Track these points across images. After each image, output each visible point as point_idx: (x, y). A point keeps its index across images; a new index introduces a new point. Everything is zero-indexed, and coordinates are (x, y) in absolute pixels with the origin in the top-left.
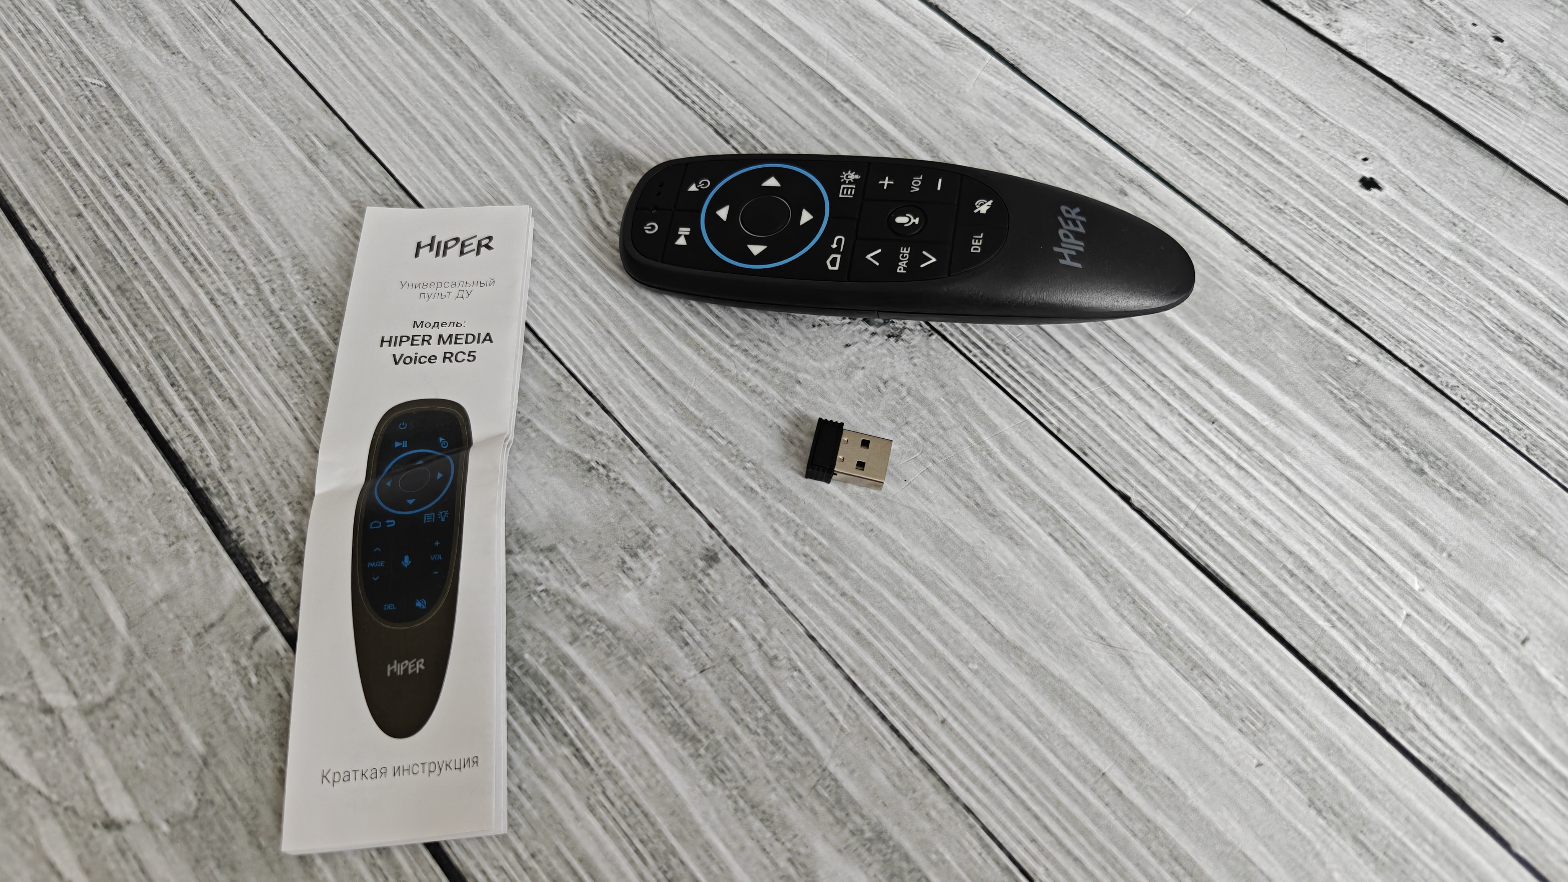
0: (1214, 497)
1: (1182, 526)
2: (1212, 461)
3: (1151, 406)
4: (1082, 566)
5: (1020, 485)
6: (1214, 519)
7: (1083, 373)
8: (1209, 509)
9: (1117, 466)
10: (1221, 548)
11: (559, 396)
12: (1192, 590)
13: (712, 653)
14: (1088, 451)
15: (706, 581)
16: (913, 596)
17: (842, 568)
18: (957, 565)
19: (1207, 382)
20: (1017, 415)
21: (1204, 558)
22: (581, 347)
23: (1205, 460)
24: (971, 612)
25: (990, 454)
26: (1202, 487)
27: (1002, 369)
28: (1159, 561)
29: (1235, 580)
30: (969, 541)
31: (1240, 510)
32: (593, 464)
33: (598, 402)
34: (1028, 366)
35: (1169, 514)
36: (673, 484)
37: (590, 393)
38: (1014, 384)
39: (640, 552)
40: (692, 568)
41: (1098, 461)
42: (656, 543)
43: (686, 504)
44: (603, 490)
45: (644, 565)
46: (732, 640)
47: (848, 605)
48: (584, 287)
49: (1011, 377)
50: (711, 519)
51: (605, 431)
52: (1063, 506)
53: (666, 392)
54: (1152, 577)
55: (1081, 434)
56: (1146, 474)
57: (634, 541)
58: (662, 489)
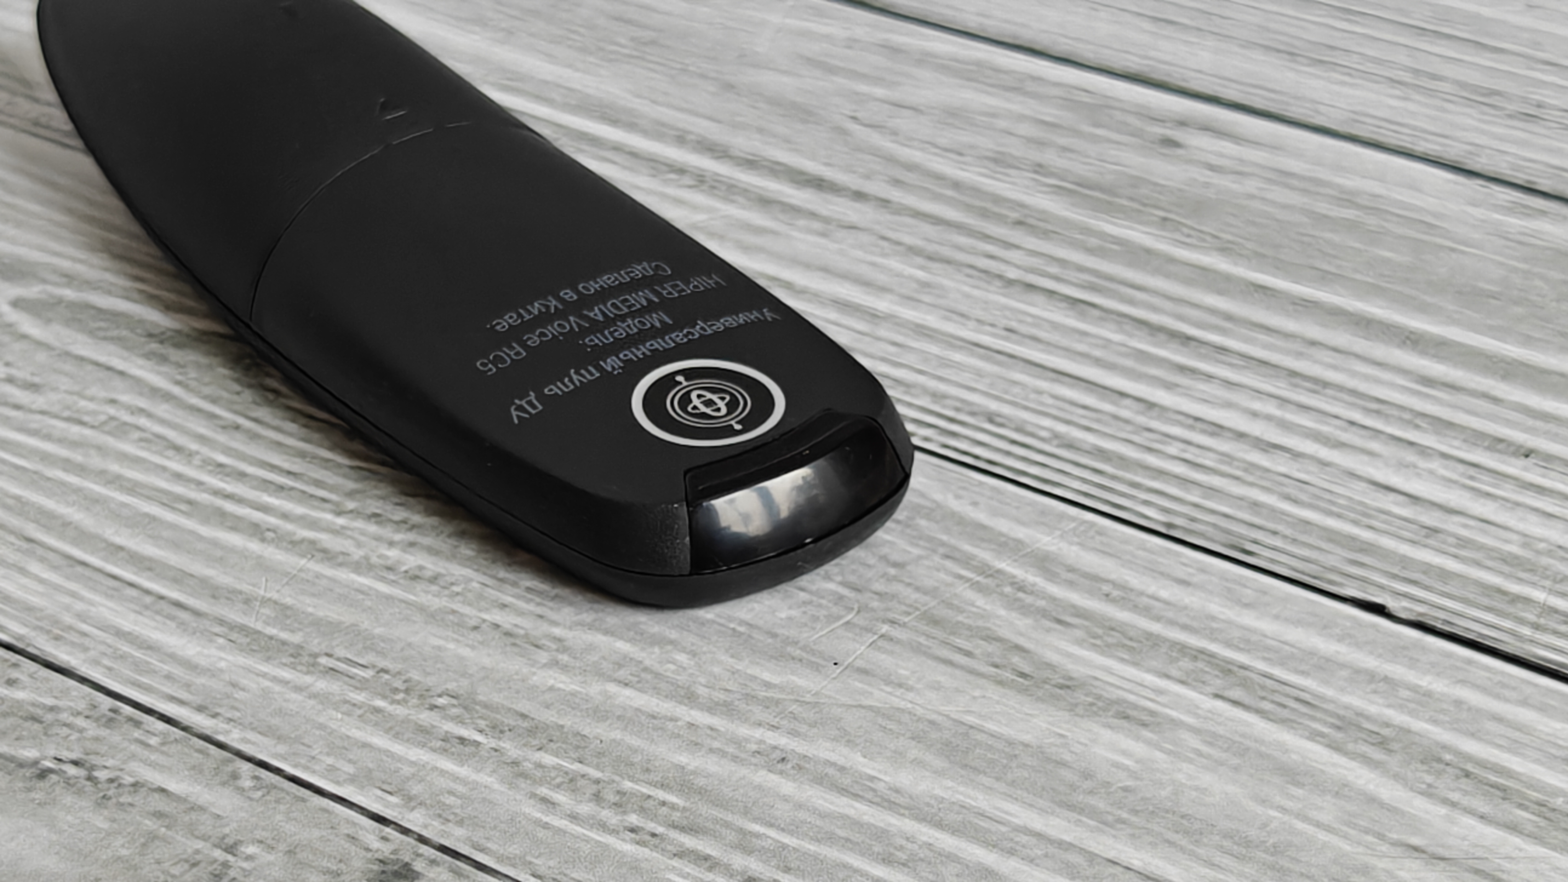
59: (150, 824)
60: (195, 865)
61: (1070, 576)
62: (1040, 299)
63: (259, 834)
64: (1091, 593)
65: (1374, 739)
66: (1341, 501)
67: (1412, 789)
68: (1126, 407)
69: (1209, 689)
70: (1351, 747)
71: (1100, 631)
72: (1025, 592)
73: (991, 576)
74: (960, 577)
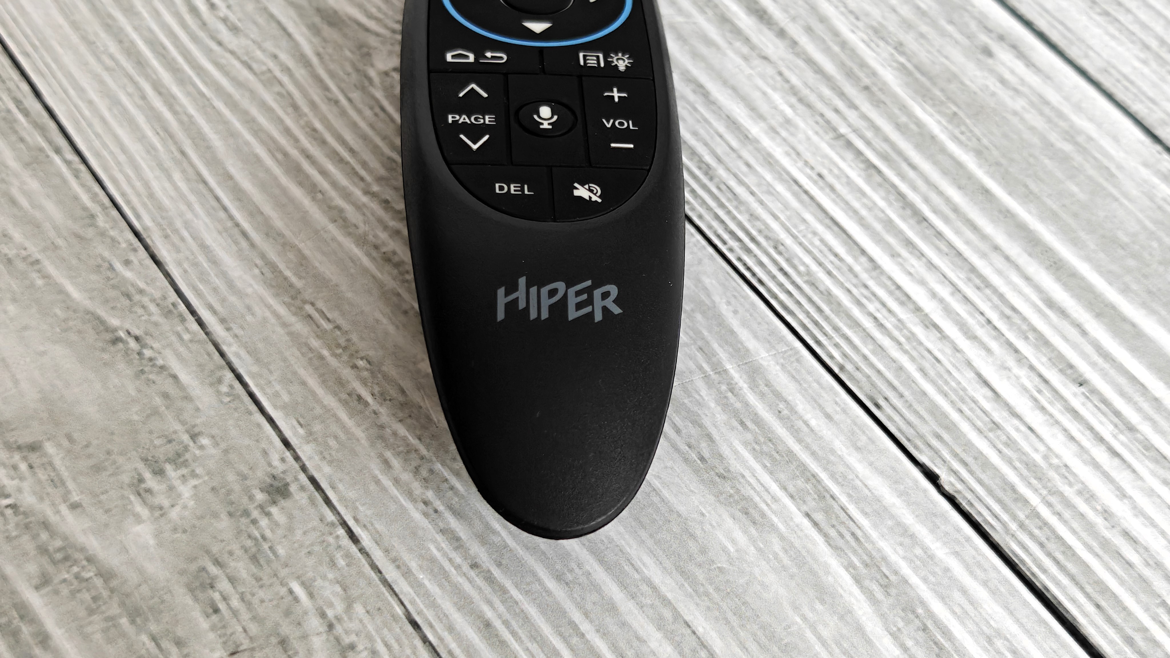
0: (1069, 492)
1: (1013, 526)
2: (1072, 438)
3: (988, 350)
4: (849, 567)
5: (771, 439)
6: (1065, 522)
7: (891, 293)
8: (1059, 507)
9: (924, 429)
10: (1069, 566)
11: (90, 233)
12: (1017, 621)
13: (254, 629)
14: (882, 402)
15: (264, 522)
16: (583, 579)
17: (479, 526)
18: (658, 542)
19: (1078, 326)
20: (782, 339)
21: (1042, 577)
22: (137, 168)
23: (1061, 437)
24: (667, 614)
25: (732, 390)
26: (1052, 474)
27: (769, 273)
28: (971, 573)
29: (1086, 615)
30: (682, 509)
31: (1107, 514)
32: (122, 334)
33: (147, 247)
34: (809, 273)
35: (997, 508)
36: (239, 377)
37: (137, 234)
38: (783, 296)
39: (169, 468)
40: (245, 500)
41: (897, 418)
42: (195, 459)
43: (253, 408)
44: (129, 372)
45: (171, 488)
46: (287, 613)
47: (479, 581)
48: (158, 87)
49: (781, 285)
50: (288, 434)
51: (149, 289)
52: (833, 476)
53: (252, 245)
54: (957, 595)
55: (875, 377)
56: (968, 445)
57: (163, 451)
58: (220, 381)
59: (158, 401)
60: (170, 442)
61: (765, 389)
62: (849, 156)
63: (215, 431)
64: (771, 406)
65: (884, 582)
66: (953, 384)
67: (887, 630)
68: (860, 264)
69: (805, 508)
70: (867, 583)
71: (762, 440)
72: (732, 393)
73: (719, 373)
74: (701, 368)
